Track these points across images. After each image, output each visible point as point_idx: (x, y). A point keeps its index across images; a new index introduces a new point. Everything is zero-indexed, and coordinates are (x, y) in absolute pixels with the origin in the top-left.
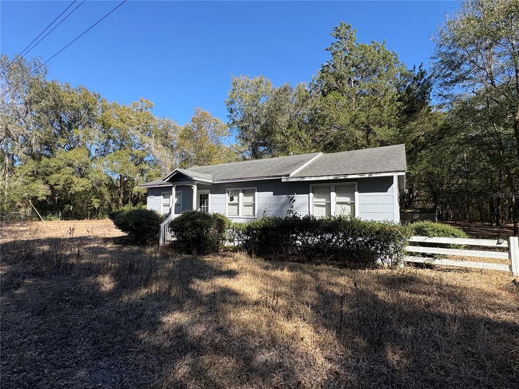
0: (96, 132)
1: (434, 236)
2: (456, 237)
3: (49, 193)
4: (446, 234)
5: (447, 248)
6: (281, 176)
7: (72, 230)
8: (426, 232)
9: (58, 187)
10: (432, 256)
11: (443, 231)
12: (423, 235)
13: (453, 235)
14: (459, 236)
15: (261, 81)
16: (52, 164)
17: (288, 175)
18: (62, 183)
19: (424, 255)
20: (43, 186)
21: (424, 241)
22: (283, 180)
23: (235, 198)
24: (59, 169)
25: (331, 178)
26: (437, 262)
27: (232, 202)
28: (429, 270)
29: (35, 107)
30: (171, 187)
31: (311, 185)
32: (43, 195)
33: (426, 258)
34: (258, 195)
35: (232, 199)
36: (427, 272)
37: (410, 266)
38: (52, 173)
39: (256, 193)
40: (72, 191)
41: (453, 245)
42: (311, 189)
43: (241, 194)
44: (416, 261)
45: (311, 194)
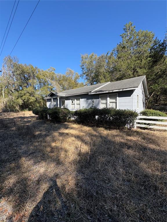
0: (36, 81)
1: (150, 116)
2: (161, 116)
3: (23, 102)
4: (156, 115)
5: (156, 121)
6: (88, 92)
7: (24, 114)
8: (147, 114)
9: (25, 100)
10: (148, 124)
11: (155, 114)
12: (146, 115)
13: (159, 115)
14: (163, 116)
15: (92, 55)
16: (23, 93)
17: (91, 92)
18: (26, 99)
19: (145, 124)
20: (21, 100)
21: (146, 118)
22: (89, 94)
24: (25, 94)
25: (107, 92)
26: (151, 127)
27: (73, 103)
28: (147, 130)
29: (15, 74)
31: (100, 95)
32: (21, 103)
33: (146, 125)
35: (73, 102)
36: (146, 131)
37: (138, 128)
38: (23, 96)
39: (80, 99)
40: (30, 102)
41: (159, 119)
42: (100, 97)
43: (75, 100)
44: (142, 126)
45: (100, 99)
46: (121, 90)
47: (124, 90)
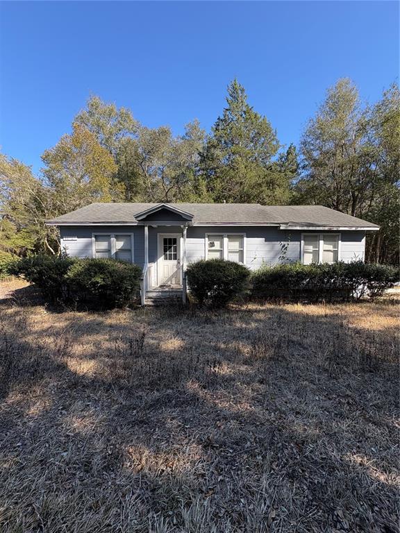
6: (279, 223)
17: (287, 223)
22: (281, 228)
23: (217, 244)
25: (326, 228)
27: (213, 248)
30: (144, 227)
31: (303, 234)
34: (247, 241)
35: (212, 245)
39: (245, 239)
42: (302, 237)
43: (226, 240)
45: (302, 242)
46: (354, 229)
47: (359, 229)
